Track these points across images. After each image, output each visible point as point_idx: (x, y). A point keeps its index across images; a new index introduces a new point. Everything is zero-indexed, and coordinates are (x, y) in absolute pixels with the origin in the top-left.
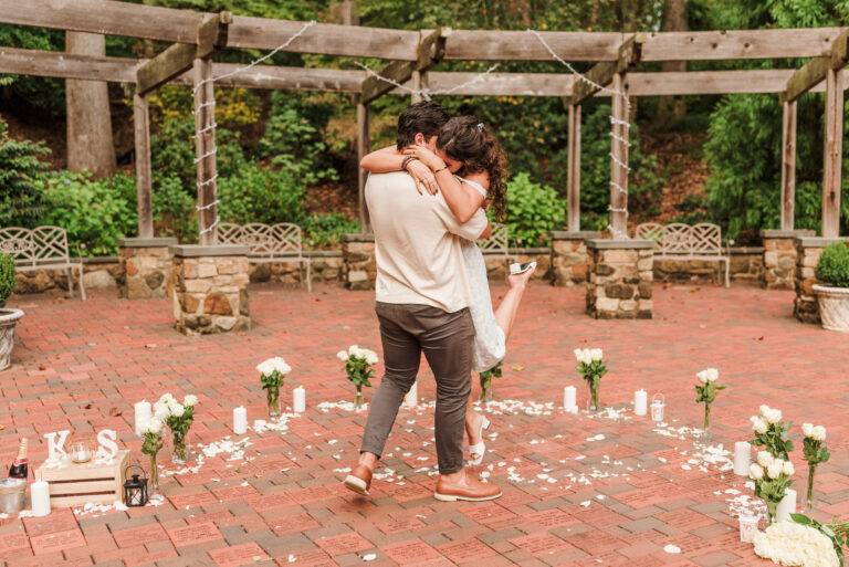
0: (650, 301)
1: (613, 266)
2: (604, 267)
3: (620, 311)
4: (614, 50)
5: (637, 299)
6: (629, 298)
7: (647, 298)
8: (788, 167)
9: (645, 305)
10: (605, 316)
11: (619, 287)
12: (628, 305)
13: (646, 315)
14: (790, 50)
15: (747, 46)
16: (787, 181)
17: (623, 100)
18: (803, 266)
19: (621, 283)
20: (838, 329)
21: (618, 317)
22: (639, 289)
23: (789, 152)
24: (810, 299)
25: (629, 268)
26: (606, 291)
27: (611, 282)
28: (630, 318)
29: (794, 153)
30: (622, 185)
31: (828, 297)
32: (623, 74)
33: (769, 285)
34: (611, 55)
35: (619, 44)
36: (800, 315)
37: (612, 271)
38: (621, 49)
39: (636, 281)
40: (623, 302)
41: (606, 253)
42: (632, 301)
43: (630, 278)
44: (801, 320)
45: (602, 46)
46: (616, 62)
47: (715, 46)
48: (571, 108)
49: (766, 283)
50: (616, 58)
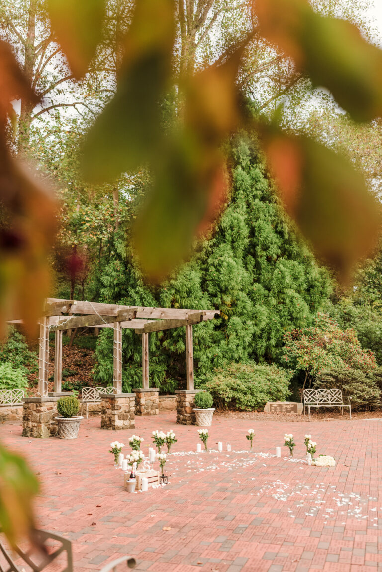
0: (134, 421)
1: (121, 405)
2: (118, 406)
3: (124, 426)
4: (116, 312)
5: (129, 420)
6: (127, 420)
7: (133, 419)
8: (146, 361)
9: (133, 422)
10: (119, 428)
11: (123, 414)
12: (127, 423)
13: (133, 427)
14: (175, 317)
15: (162, 314)
16: (146, 367)
17: (120, 333)
18: (185, 402)
19: (124, 413)
20: (205, 425)
21: (123, 428)
22: (130, 415)
23: (146, 354)
24: (188, 415)
25: (126, 406)
26: (119, 417)
27: (120, 413)
28: (127, 429)
29: (148, 355)
30: (120, 369)
31: (201, 413)
32: (120, 322)
33: (143, 413)
34: (115, 314)
35: (118, 310)
36: (184, 422)
37: (121, 408)
38: (120, 312)
39: (129, 412)
40: (125, 421)
41: (118, 400)
42: (128, 421)
43: (127, 410)
44: (185, 424)
45: (112, 310)
46: (116, 318)
47: (151, 313)
48: (58, 331)
49: (141, 413)
50: (116, 316)
